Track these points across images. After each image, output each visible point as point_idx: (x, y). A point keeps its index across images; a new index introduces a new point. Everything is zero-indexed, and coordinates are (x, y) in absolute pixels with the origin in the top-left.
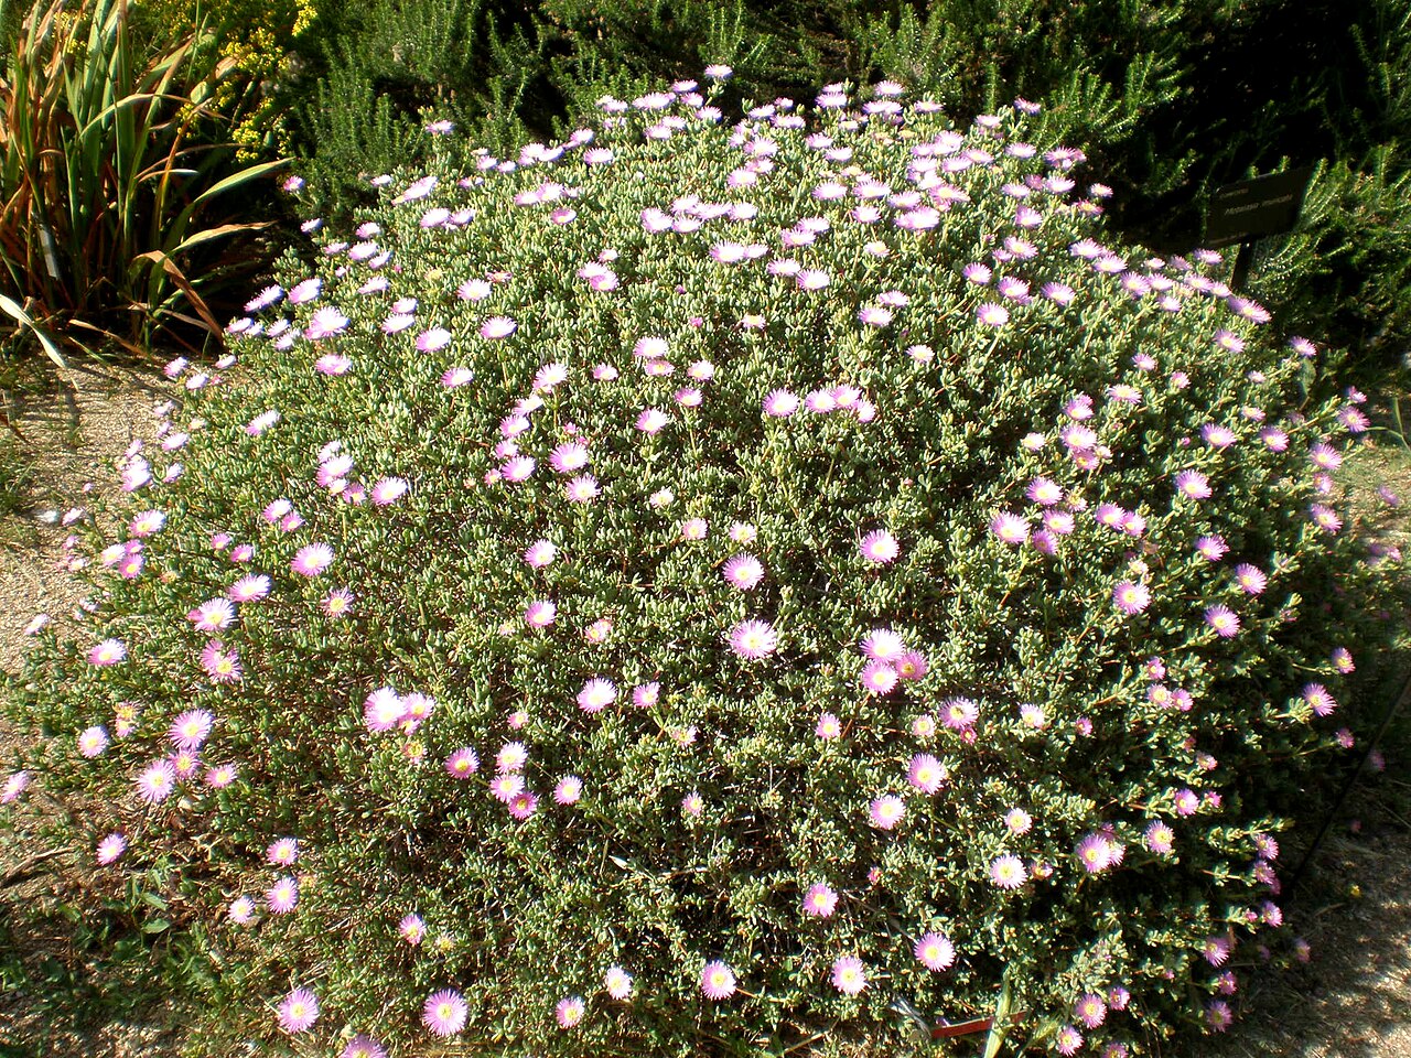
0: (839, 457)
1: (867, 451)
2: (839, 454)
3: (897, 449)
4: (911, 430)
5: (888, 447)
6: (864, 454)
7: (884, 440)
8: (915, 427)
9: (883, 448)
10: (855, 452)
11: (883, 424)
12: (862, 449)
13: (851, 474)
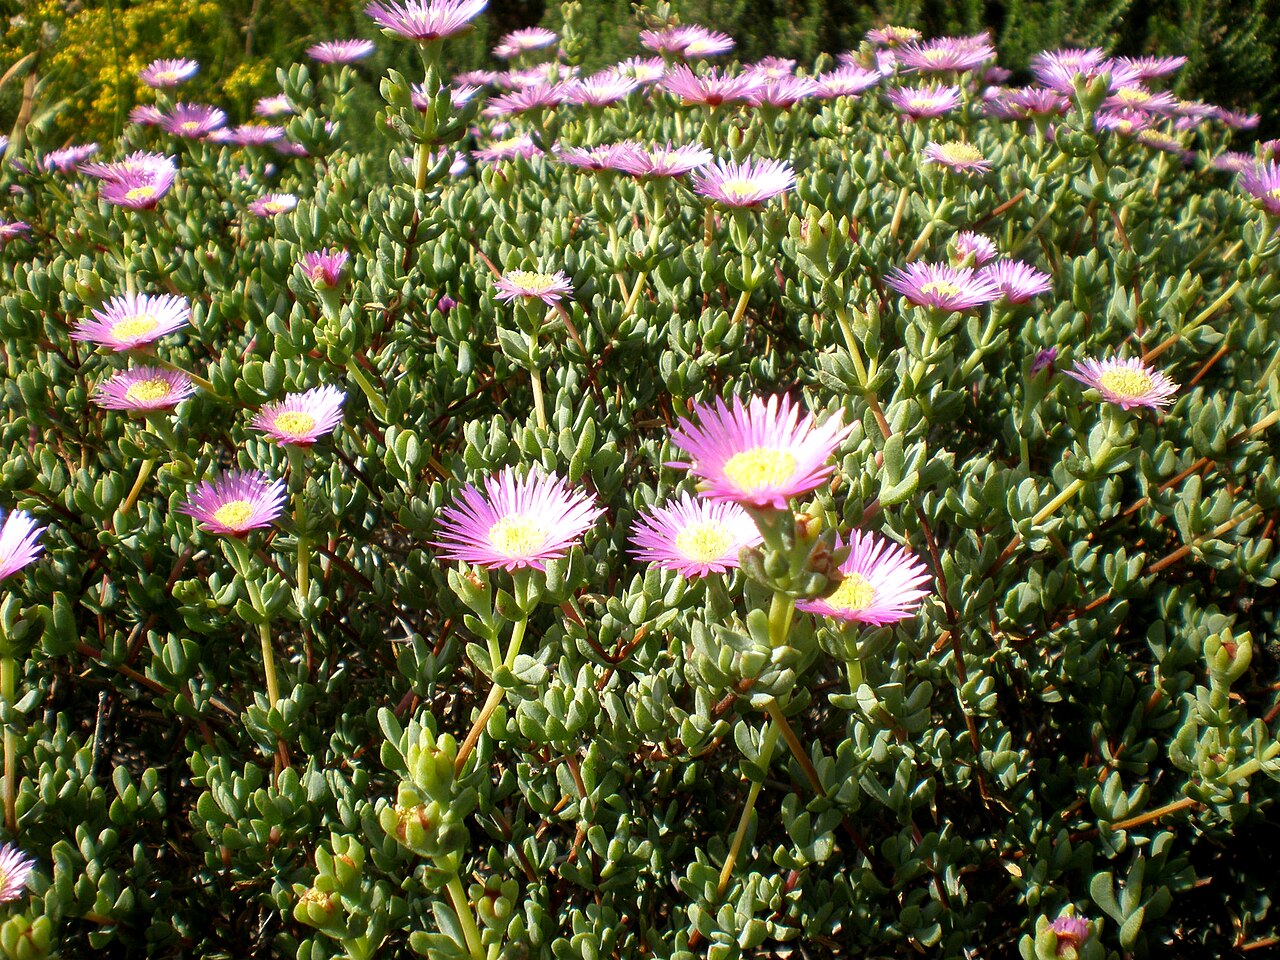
0: (779, 778)
1: (893, 759)
2: (777, 759)
3: (1007, 763)
4: (1051, 696)
5: (970, 749)
6: (884, 771)
7: (956, 724)
8: (1065, 688)
9: (954, 752)
10: (848, 762)
11: (960, 669)
12: (878, 750)
13: (823, 848)
